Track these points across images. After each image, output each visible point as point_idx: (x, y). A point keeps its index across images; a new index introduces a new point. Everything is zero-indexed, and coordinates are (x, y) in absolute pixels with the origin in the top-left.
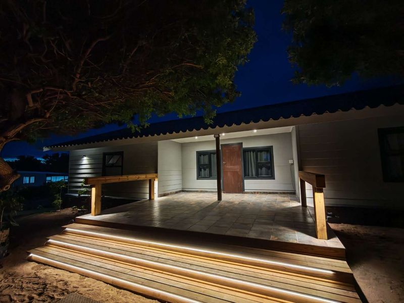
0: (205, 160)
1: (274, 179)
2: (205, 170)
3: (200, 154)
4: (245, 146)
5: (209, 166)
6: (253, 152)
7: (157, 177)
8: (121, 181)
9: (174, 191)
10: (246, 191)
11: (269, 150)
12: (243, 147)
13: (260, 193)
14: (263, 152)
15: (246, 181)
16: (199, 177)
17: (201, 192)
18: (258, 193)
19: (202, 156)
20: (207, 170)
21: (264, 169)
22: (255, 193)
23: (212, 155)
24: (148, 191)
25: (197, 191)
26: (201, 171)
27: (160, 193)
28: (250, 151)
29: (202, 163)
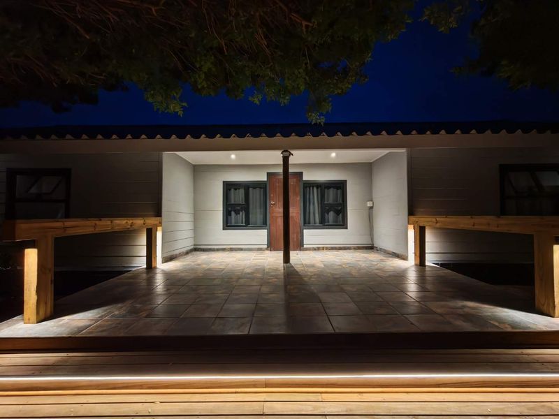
0: (238, 197)
1: (347, 228)
2: (237, 213)
3: (228, 187)
4: (305, 178)
5: (246, 208)
6: (317, 188)
7: (160, 223)
8: (98, 230)
9: (184, 250)
10: (305, 246)
11: (340, 186)
12: (304, 179)
13: (327, 248)
14: (332, 189)
15: (306, 232)
16: (227, 225)
17: (231, 250)
18: (323, 249)
19: (232, 190)
20: (242, 215)
21: (332, 214)
22: (318, 249)
23: (251, 189)
24: (144, 252)
25: (224, 250)
26: (230, 215)
27: (165, 255)
28: (313, 187)
29: (233, 202)
